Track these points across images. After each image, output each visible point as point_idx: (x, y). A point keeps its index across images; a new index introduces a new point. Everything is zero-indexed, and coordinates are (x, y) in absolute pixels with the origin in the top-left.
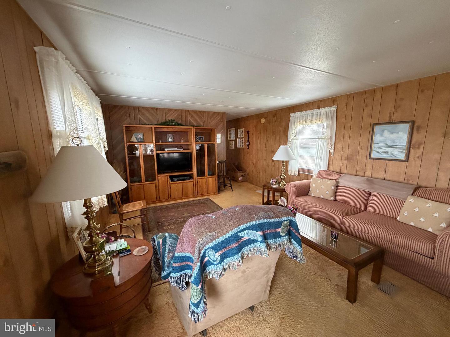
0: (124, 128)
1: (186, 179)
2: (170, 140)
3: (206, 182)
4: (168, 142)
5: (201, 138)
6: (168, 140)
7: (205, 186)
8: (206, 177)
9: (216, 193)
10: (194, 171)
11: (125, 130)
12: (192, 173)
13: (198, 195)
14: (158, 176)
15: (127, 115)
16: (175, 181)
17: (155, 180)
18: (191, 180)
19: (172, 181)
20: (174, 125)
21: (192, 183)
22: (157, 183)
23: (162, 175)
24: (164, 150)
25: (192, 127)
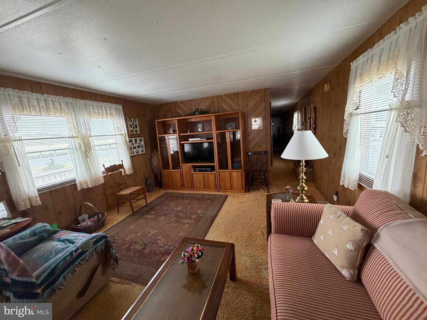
0: (156, 123)
1: (208, 171)
2: (200, 130)
3: (229, 176)
4: (198, 132)
5: (232, 125)
6: (198, 129)
7: (228, 181)
8: (229, 171)
9: (242, 191)
10: (216, 164)
11: (156, 125)
12: (213, 164)
13: (220, 189)
14: (182, 166)
15: (170, 110)
16: (197, 172)
17: (180, 169)
18: (213, 172)
19: (195, 171)
20: (198, 114)
21: (214, 175)
22: (181, 172)
23: (185, 164)
24: (188, 141)
25: (212, 114)
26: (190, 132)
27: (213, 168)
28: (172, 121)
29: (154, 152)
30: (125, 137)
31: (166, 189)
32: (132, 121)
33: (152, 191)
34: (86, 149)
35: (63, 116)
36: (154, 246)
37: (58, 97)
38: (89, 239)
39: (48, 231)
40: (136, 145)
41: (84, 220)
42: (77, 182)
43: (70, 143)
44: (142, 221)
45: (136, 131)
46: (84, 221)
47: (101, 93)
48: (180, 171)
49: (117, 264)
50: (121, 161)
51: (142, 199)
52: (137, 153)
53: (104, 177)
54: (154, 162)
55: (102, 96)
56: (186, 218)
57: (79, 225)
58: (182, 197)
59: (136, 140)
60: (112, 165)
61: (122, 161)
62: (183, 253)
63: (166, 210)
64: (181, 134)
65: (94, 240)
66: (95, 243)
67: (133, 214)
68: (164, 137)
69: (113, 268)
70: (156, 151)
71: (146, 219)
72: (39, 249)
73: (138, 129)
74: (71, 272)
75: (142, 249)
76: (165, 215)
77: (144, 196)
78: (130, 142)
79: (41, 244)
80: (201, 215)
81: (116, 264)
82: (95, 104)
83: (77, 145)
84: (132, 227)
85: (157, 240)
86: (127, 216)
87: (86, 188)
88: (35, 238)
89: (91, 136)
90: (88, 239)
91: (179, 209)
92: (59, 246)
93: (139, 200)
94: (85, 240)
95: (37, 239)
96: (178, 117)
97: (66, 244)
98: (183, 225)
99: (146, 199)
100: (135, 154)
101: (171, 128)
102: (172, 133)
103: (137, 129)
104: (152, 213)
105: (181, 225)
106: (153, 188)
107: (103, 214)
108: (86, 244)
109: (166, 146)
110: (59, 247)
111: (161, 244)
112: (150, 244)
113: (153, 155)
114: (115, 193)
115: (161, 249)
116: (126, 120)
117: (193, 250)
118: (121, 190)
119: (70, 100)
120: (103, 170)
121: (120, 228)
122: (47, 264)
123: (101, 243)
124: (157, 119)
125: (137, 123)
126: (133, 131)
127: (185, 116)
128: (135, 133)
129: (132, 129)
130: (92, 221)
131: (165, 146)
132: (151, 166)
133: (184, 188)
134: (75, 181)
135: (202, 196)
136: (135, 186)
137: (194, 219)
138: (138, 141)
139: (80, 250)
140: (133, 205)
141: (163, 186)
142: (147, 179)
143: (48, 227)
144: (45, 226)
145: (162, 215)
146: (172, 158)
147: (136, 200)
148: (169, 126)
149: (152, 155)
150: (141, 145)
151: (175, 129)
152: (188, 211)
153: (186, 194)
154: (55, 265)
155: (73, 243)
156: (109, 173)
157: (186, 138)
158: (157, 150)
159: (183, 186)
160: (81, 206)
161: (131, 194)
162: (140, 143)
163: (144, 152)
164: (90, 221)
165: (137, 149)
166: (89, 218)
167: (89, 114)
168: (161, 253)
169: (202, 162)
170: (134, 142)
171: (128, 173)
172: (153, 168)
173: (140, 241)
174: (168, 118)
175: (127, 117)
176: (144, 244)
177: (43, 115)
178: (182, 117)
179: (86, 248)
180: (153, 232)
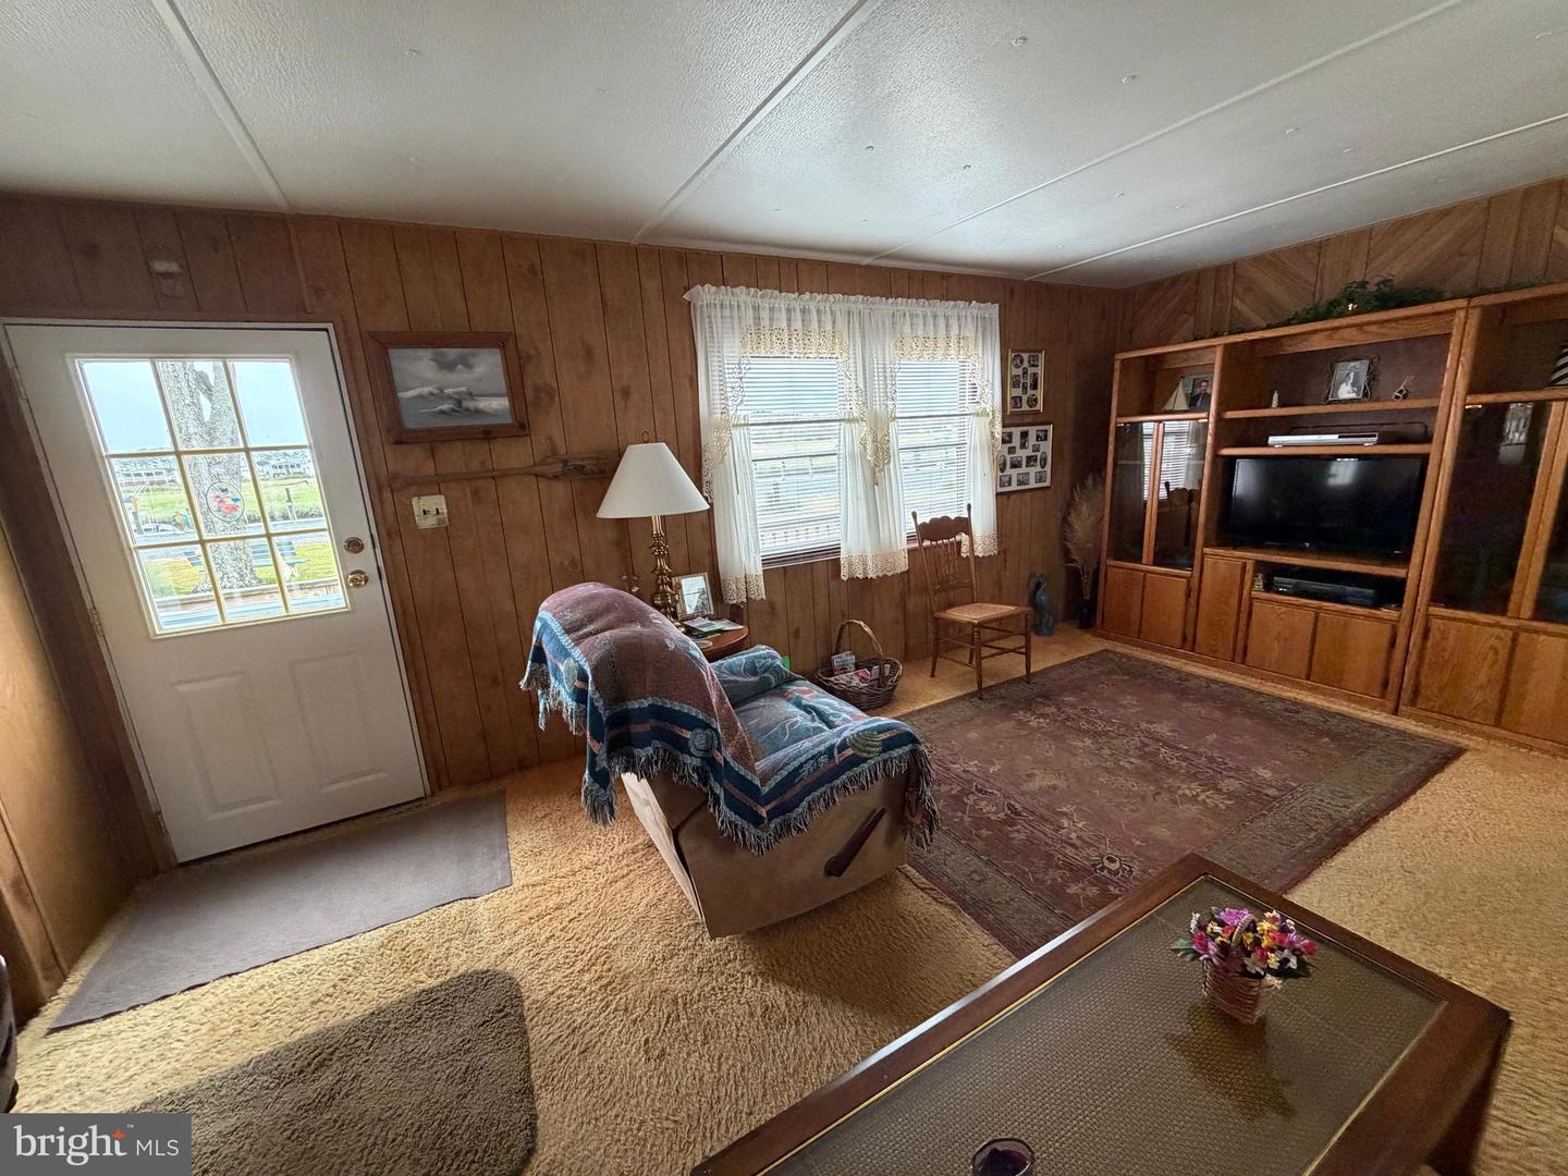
0: (1117, 364)
1: (1352, 599)
2: (1345, 391)
3: (1504, 649)
4: (1330, 403)
6: (1338, 388)
8: (1507, 622)
10: (1420, 568)
11: (1117, 374)
12: (1400, 573)
13: (1413, 703)
14: (1203, 554)
15: (1188, 308)
16: (1282, 593)
17: (1192, 566)
18: (1385, 612)
19: (1269, 587)
20: (1355, 313)
21: (1386, 630)
22: (1195, 581)
23: (1221, 551)
24: (1266, 445)
25: (1462, 303)
26: (1281, 405)
27: (1390, 592)
28: (1193, 354)
29: (1083, 485)
30: (992, 423)
31: (1106, 638)
32: (1022, 361)
33: (1050, 632)
34: (877, 459)
35: (835, 356)
36: (1048, 829)
37: (831, 297)
38: (873, 729)
39: (776, 670)
40: (1022, 454)
41: (844, 670)
42: (843, 555)
43: (842, 439)
44: (1007, 726)
45: (1033, 401)
46: (845, 673)
47: (939, 268)
48: (1189, 579)
49: (931, 833)
50: (965, 506)
51: (1014, 651)
52: (1020, 483)
53: (910, 551)
54: (1077, 525)
55: (944, 276)
56: (1194, 777)
57: (832, 679)
58: (1183, 687)
59: (1024, 435)
60: (939, 517)
61: (969, 507)
62: (1198, 915)
63: (1101, 718)
64: (1230, 415)
65: (883, 736)
66: (888, 746)
67: (981, 694)
68: (1137, 427)
69: (919, 843)
70: (1095, 481)
71: (1022, 724)
72: (760, 710)
73: (1040, 394)
74: (824, 800)
75: (1003, 822)
76: (1095, 735)
77: (1023, 644)
78: (1004, 441)
79: (763, 700)
80: (1272, 792)
81: (927, 832)
82: (919, 311)
83: (857, 444)
84: (973, 735)
85: (1054, 812)
86: (960, 693)
87: (861, 577)
88: (753, 679)
89: (895, 418)
90: (868, 726)
91: (1163, 729)
92: (799, 718)
93: (1004, 651)
94: (862, 728)
95: (757, 683)
96: (1231, 333)
97: (813, 720)
98: (1175, 802)
99: (1028, 656)
100: (1014, 487)
101: (1180, 388)
102: (1184, 407)
103: (1033, 392)
104: (1047, 710)
105: (1166, 796)
106: (1055, 622)
107: (894, 667)
108: (864, 738)
109: (1138, 462)
110: (797, 722)
111: (1073, 835)
112: (1031, 818)
113: (1077, 499)
114: (935, 609)
115: (1069, 851)
116: (1004, 359)
117: (1252, 927)
118: (951, 606)
119: (857, 302)
120: (912, 528)
121: (933, 726)
122: (780, 754)
123: (899, 751)
124: (1122, 351)
125: (1040, 371)
126: (1021, 401)
127: (1269, 327)
128: (1025, 407)
129: (1018, 392)
130: (863, 679)
131: (1133, 462)
132: (1063, 538)
133: (1193, 650)
134: (836, 550)
135: (1286, 710)
136: (997, 599)
137: (1230, 795)
138: (1032, 440)
139: (849, 752)
140: (986, 664)
141: (1098, 622)
142: (1038, 585)
143: (780, 661)
144: (774, 658)
145: (1086, 732)
146: (1159, 515)
147: (994, 651)
148: (1176, 375)
149: (1072, 496)
150: (1039, 454)
151: (1198, 391)
152: (1202, 750)
153: (1198, 677)
154: (796, 764)
155: (831, 725)
156: (927, 543)
157: (1255, 433)
158: (1098, 480)
159: (1188, 643)
160: (843, 627)
161: (982, 625)
162: (1036, 449)
163: (1047, 484)
164: (857, 674)
165: (1024, 469)
166: (857, 667)
167: (899, 344)
168: (1069, 866)
169: (1322, 550)
170: (1016, 441)
171: (979, 552)
172: (1070, 546)
173: (995, 792)
174: (1174, 344)
175: (1012, 347)
176: (1009, 809)
177: (795, 355)
178: (1255, 330)
179: (865, 752)
180: (1042, 780)
